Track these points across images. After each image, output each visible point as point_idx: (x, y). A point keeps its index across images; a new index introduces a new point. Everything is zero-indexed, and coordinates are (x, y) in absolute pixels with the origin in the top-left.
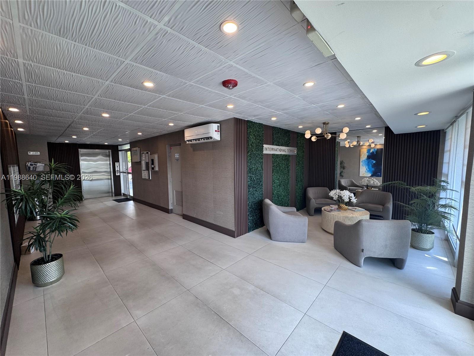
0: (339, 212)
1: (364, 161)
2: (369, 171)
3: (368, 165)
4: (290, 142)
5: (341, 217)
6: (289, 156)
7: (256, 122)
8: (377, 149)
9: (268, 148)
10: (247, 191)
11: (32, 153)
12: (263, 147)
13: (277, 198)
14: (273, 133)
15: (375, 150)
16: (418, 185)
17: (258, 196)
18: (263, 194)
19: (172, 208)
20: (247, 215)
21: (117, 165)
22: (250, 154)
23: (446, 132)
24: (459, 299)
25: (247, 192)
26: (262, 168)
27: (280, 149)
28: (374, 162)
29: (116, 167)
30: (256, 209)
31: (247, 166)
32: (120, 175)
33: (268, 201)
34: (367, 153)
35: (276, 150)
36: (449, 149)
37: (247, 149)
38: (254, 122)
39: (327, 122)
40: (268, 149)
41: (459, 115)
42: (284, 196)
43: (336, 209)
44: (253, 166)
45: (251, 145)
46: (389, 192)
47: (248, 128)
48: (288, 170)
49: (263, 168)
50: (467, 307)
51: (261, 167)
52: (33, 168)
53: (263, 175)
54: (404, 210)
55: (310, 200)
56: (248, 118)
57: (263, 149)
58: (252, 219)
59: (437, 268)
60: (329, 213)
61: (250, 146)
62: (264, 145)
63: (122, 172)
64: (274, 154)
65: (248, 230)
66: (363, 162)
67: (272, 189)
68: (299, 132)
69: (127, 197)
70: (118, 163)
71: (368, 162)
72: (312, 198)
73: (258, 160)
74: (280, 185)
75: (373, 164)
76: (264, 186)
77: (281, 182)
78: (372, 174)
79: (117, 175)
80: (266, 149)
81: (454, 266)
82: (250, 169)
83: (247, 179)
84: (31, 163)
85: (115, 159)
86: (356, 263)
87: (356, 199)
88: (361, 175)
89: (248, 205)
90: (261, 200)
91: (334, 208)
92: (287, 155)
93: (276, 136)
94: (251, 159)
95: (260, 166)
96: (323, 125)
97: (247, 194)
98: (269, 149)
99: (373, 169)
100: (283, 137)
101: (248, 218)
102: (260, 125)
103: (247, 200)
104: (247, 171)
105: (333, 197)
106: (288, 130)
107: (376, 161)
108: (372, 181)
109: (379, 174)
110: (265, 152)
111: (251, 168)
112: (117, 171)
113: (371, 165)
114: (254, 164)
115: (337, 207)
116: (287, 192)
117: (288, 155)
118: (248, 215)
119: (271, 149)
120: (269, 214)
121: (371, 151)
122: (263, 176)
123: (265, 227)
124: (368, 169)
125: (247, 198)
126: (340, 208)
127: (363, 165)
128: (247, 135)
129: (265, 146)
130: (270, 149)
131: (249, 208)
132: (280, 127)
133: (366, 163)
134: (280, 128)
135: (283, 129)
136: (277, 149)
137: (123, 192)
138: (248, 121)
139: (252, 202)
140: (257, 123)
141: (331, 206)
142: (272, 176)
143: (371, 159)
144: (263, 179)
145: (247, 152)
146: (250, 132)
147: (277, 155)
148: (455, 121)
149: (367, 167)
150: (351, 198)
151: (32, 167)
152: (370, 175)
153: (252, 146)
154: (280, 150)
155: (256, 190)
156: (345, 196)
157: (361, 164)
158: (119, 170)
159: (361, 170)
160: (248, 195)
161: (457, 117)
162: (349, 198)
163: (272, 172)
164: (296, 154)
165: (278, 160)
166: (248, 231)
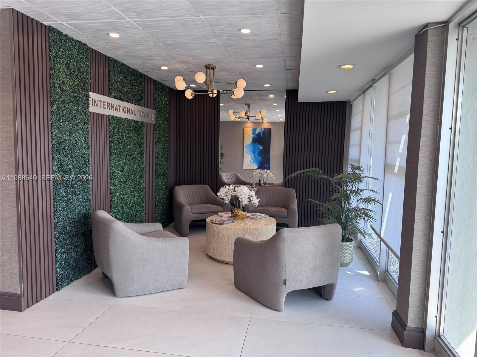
0: (235, 223)
1: (249, 145)
2: (255, 161)
3: (254, 152)
4: (142, 97)
5: (240, 231)
6: (142, 124)
7: (72, 36)
8: (264, 129)
9: (100, 101)
10: (52, 195)
12: (88, 96)
13: (120, 207)
14: (109, 71)
15: (262, 130)
16: (340, 173)
17: (79, 205)
18: (90, 200)
20: (54, 251)
22: (58, 109)
23: (352, 104)
24: (406, 326)
25: (52, 198)
26: (87, 144)
27: (125, 107)
28: (261, 148)
30: (75, 235)
31: (50, 135)
33: (103, 214)
34: (252, 134)
35: (116, 109)
36: (359, 125)
37: (51, 96)
38: (66, 35)
39: (212, 63)
40: (99, 103)
41: (377, 78)
42: (133, 204)
43: (229, 218)
44: (67, 138)
45: (60, 86)
46: (291, 188)
47: (50, 46)
48: (141, 153)
49: (90, 144)
50: (416, 333)
51: (85, 141)
53: (90, 159)
54: (318, 211)
55: (181, 207)
56: (50, 19)
57: (88, 100)
58: (65, 259)
59: (364, 287)
60: (220, 226)
61: (58, 90)
62: (91, 94)
64: (113, 116)
65: (57, 286)
66: (248, 147)
67: (109, 190)
68: (159, 80)
71: (254, 148)
72: (185, 204)
73: (77, 125)
74: (125, 182)
75: (259, 150)
76: (91, 184)
77: (128, 175)
78: (259, 165)
80: (96, 103)
81: (378, 281)
82: (58, 143)
83: (51, 167)
86: (273, 307)
87: (259, 200)
88: (245, 167)
89: (56, 227)
90: (85, 214)
91: (226, 217)
92: (138, 122)
93: (117, 78)
94: (59, 120)
95: (82, 138)
96: (206, 70)
97: (52, 201)
98: (102, 103)
99: (260, 157)
100: (130, 83)
101: (56, 257)
102: (81, 47)
103: (53, 215)
104: (50, 147)
105: (224, 198)
106: (140, 71)
107: (263, 146)
108: (266, 173)
109: (267, 165)
110: (92, 109)
111: (61, 141)
113: (257, 153)
114: (67, 133)
115: (230, 215)
116: (140, 196)
117: (140, 122)
118: (56, 250)
119: (106, 104)
120: (109, 242)
121: (257, 132)
122: (90, 162)
123: (97, 271)
124: (254, 158)
125: (52, 210)
126: (234, 216)
127: (248, 151)
128: (48, 60)
129: (93, 96)
130: (103, 105)
131: (59, 233)
132: (125, 62)
133: (252, 149)
134: (123, 65)
135: (129, 68)
136: (118, 107)
138: (50, 29)
139: (66, 220)
140: (73, 40)
141: (220, 214)
142: (108, 161)
143: (257, 143)
144: (90, 167)
145: (49, 103)
146: (57, 56)
147: (119, 118)
148: (370, 86)
149: (252, 156)
150: (251, 198)
152: (256, 167)
153: (62, 90)
154: (125, 110)
155: (74, 193)
156: (243, 195)
157: (245, 150)
159: (245, 160)
160: (54, 205)
161: (374, 81)
162: (249, 198)
163: (108, 154)
164: (154, 123)
165: (120, 130)
166: (55, 288)
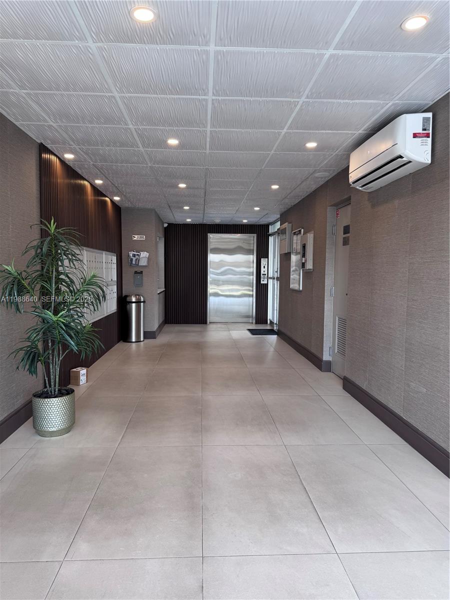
11: (136, 237)
19: (331, 359)
21: (264, 263)
29: (262, 267)
32: (268, 284)
52: (136, 260)
63: (271, 278)
69: (273, 327)
70: (267, 259)
79: (262, 282)
84: (134, 253)
85: (262, 252)
112: (263, 275)
137: (271, 319)
151: (134, 259)
158: (266, 273)
